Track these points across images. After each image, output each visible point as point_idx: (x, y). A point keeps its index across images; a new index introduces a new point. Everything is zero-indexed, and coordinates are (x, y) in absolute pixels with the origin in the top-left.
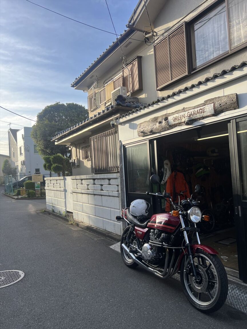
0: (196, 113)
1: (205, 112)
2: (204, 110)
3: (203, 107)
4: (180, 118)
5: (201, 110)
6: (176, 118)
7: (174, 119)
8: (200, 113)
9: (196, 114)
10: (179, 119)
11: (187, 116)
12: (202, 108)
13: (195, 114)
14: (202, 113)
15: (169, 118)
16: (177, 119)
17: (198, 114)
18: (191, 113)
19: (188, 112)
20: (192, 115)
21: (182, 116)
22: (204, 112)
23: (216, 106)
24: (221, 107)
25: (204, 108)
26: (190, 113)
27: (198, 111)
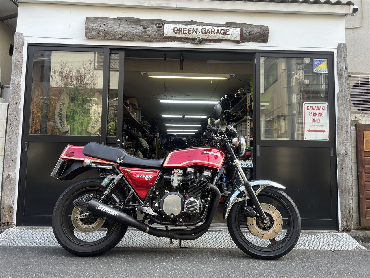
0: (216, 32)
1: (229, 34)
2: (228, 32)
3: (227, 28)
4: (187, 32)
5: (223, 31)
6: (180, 29)
7: (176, 29)
8: (221, 34)
9: (215, 34)
10: (185, 32)
11: (201, 32)
12: (225, 28)
13: (213, 32)
14: (224, 34)
15: (166, 26)
16: (181, 31)
17: (218, 34)
18: (208, 30)
19: (202, 27)
20: (209, 32)
21: (192, 30)
22: (226, 34)
23: (244, 31)
24: (250, 35)
25: (229, 30)
26: (206, 30)
27: (220, 31)
